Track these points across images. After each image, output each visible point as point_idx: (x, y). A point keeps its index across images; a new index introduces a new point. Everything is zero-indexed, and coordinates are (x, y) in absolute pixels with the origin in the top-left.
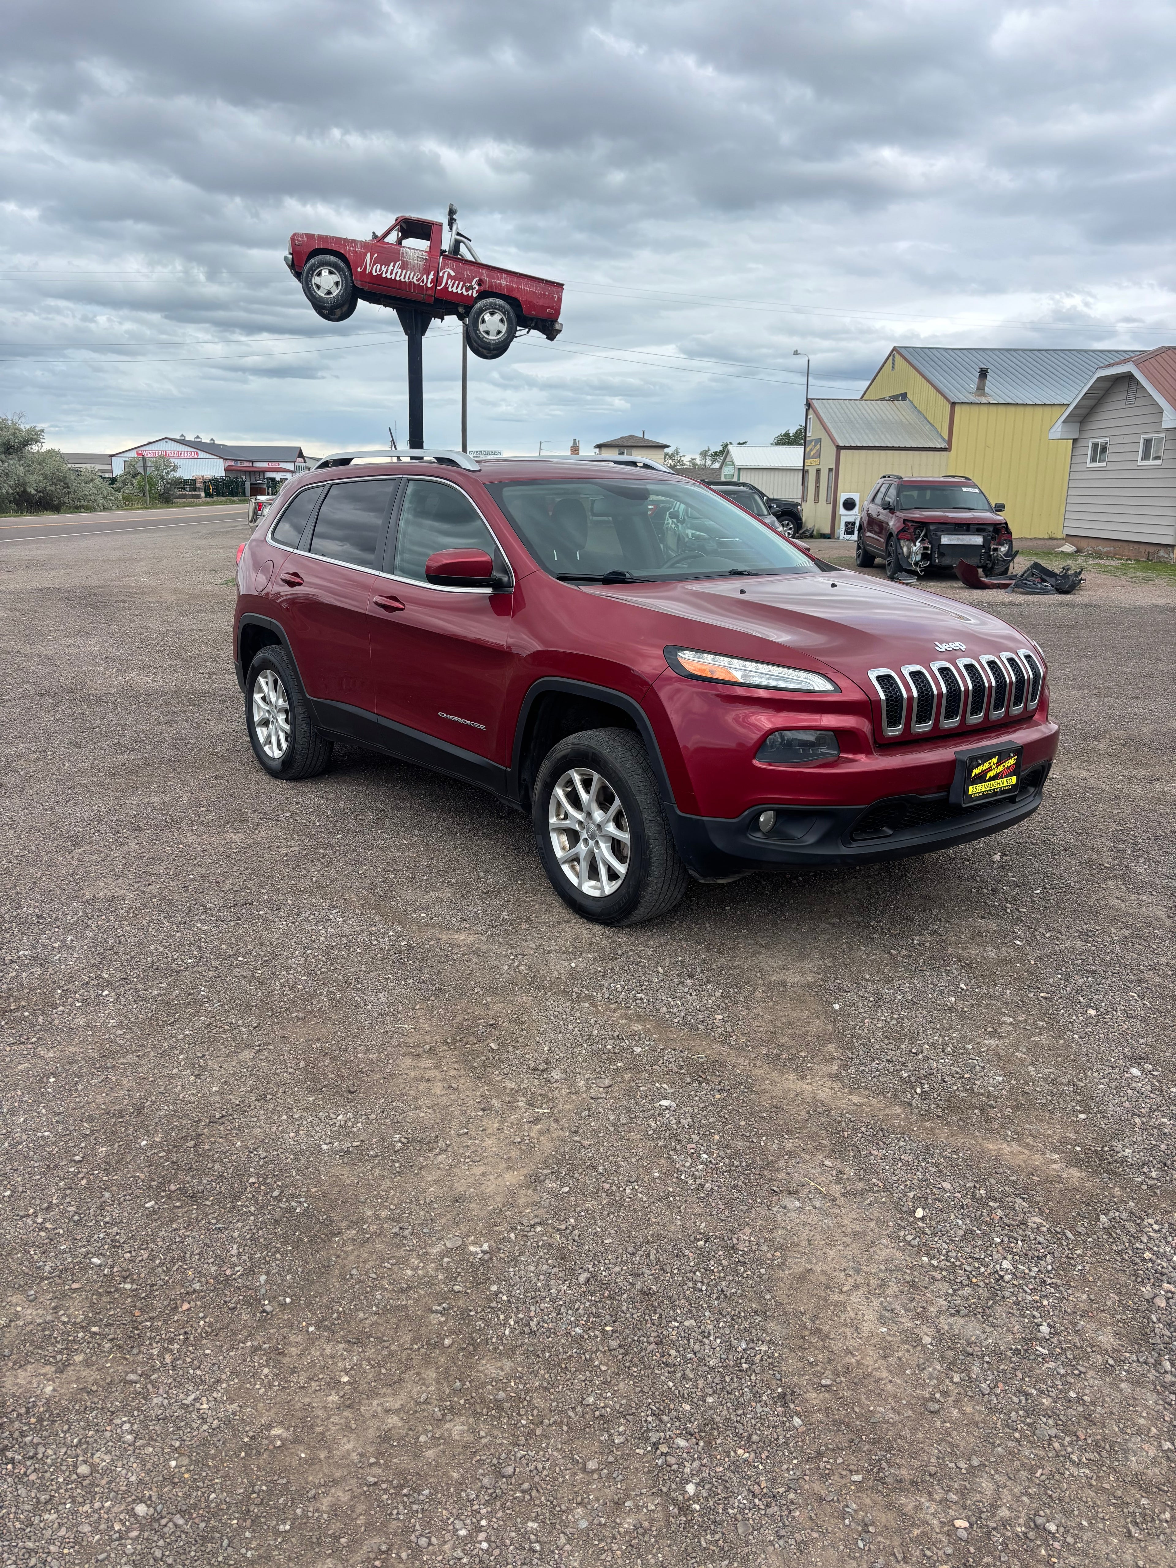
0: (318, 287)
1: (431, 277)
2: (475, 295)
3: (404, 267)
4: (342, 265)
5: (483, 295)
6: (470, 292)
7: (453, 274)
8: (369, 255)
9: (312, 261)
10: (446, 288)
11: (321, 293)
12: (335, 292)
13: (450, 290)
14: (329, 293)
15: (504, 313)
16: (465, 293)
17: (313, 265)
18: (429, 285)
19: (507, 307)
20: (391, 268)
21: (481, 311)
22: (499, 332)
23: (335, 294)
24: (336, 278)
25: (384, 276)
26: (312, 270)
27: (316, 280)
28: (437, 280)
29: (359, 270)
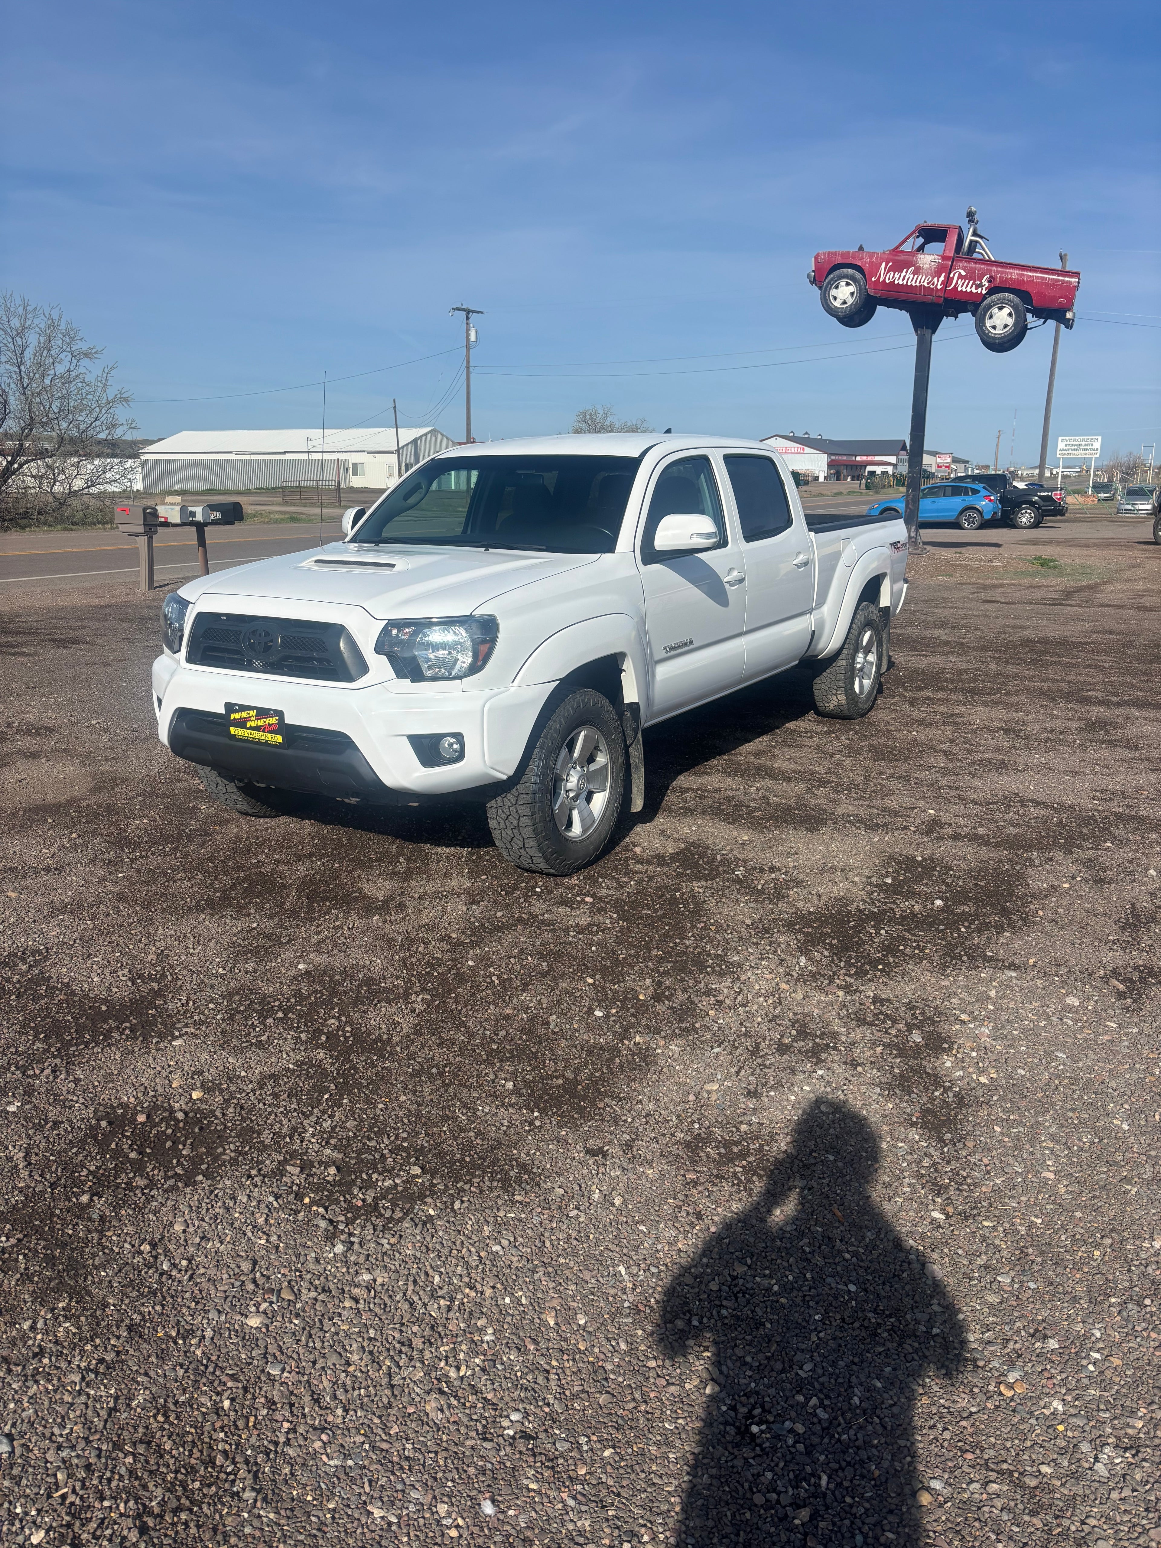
0: (835, 298)
1: (942, 278)
2: (984, 292)
3: (917, 271)
4: (858, 275)
5: (992, 291)
6: (979, 290)
7: (963, 273)
8: (884, 264)
9: (832, 275)
10: (955, 288)
11: (837, 304)
13: (959, 289)
14: (844, 303)
15: (1012, 307)
17: (832, 279)
18: (939, 287)
19: (1017, 300)
20: (903, 274)
21: (990, 307)
22: (1006, 326)
23: (850, 303)
24: (853, 288)
25: (896, 282)
26: (830, 284)
27: (833, 292)
28: (948, 281)
29: (873, 279)
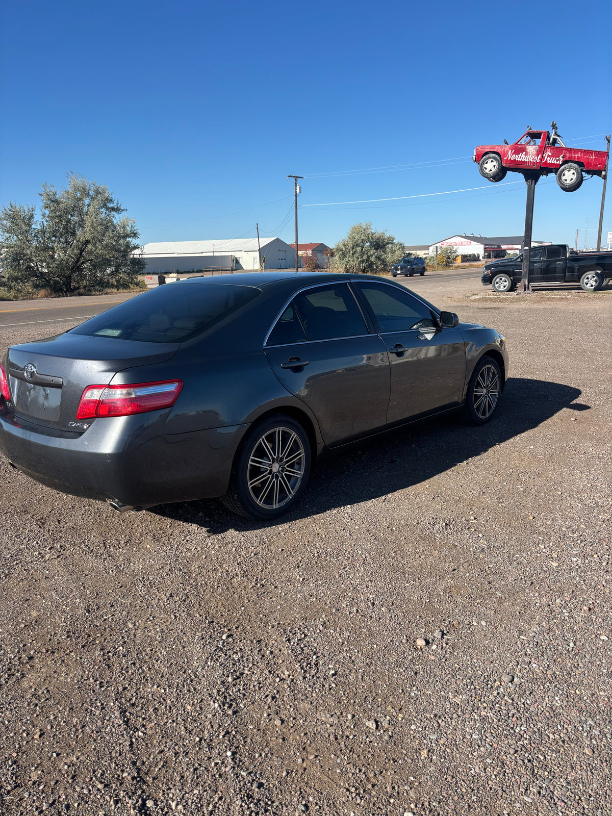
0: (486, 169)
1: (539, 157)
2: (561, 163)
3: (527, 154)
4: (497, 157)
6: (558, 162)
7: (550, 154)
9: (484, 157)
10: (546, 161)
11: (487, 171)
12: (494, 170)
13: (548, 162)
14: (491, 170)
15: (575, 170)
16: (556, 163)
17: (484, 159)
18: (538, 161)
19: (577, 166)
20: (520, 155)
21: (563, 170)
22: (572, 179)
23: (493, 171)
24: (495, 163)
25: (516, 160)
26: (483, 162)
27: (485, 166)
28: (542, 158)
29: (505, 159)
